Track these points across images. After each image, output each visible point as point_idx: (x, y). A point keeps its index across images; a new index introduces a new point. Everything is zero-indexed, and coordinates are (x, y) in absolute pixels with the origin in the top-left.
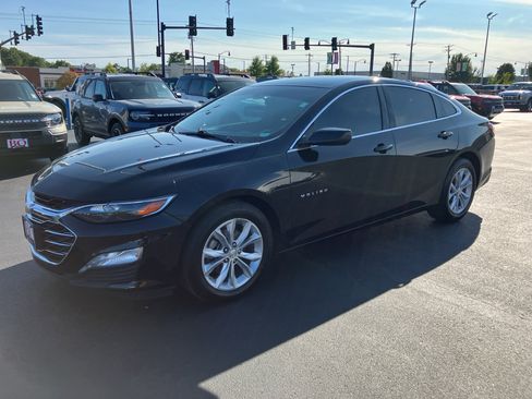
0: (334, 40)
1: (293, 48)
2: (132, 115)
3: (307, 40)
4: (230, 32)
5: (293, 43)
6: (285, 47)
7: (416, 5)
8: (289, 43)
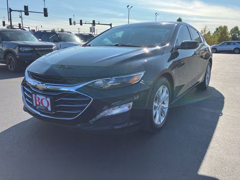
0: (94, 21)
1: (75, 24)
2: (21, 49)
3: (81, 21)
4: (46, 15)
5: (74, 22)
6: (71, 24)
7: (129, 7)
8: (72, 22)
